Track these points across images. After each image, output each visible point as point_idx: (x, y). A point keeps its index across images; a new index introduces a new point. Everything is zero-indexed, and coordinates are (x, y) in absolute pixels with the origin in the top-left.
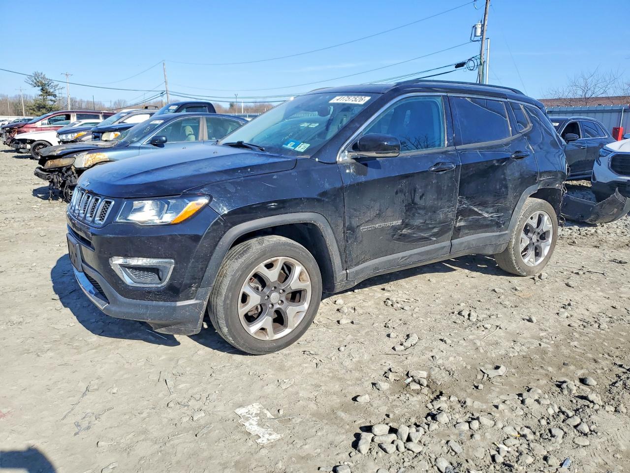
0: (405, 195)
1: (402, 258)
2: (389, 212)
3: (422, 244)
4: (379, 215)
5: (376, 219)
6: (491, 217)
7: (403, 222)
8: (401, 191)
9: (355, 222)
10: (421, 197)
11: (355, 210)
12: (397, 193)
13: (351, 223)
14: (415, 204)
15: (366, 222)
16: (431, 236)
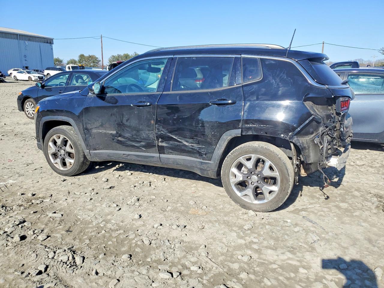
0: (116, 117)
1: (124, 154)
2: (107, 125)
3: (135, 150)
4: (102, 125)
5: (101, 128)
6: (191, 146)
7: (117, 133)
8: (114, 115)
9: (89, 126)
10: (127, 121)
11: (88, 120)
12: (111, 115)
13: (86, 126)
14: (123, 124)
15: (95, 128)
16: (140, 146)
